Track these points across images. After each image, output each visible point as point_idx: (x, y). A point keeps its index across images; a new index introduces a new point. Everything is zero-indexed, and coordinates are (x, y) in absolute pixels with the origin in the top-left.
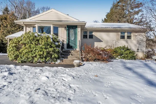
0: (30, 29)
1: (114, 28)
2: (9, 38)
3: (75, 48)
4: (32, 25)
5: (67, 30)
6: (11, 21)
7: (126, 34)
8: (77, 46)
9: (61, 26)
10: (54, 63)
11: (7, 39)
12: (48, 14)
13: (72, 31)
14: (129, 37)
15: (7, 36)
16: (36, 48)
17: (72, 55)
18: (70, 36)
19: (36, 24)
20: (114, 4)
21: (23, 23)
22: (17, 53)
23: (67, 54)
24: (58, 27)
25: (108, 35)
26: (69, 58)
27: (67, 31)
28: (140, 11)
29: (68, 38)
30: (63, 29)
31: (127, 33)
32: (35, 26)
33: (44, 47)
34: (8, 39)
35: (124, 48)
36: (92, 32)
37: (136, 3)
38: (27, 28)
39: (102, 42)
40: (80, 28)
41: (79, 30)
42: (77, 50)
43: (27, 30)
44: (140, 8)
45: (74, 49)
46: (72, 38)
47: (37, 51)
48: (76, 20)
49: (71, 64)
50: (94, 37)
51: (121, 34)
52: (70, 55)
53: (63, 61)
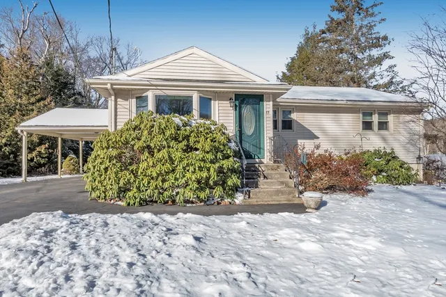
0: (127, 103)
1: (349, 103)
2: (25, 131)
3: (259, 158)
4: (133, 92)
5: (236, 105)
6: (16, 76)
7: (375, 119)
8: (264, 150)
9: (220, 96)
10: (230, 203)
11: (22, 131)
12: (182, 61)
13: (247, 111)
14: (383, 126)
15: (21, 124)
16: (190, 161)
17: (265, 177)
18: (245, 124)
19: (149, 89)
20: (308, 34)
21: (112, 85)
22: (126, 176)
23: (253, 175)
24: (211, 99)
25: (337, 121)
26: (262, 187)
27: (236, 110)
28: (386, 56)
29: (238, 128)
30: (226, 104)
31: (379, 114)
32: (144, 95)
33: (210, 156)
34: (25, 133)
35: (377, 153)
36: (290, 112)
37: (374, 36)
38: (118, 100)
39: (318, 138)
40: (271, 103)
41: (268, 107)
42: (265, 162)
43: (118, 106)
44: (385, 49)
45: (257, 160)
46: (249, 130)
47: (191, 169)
48: (259, 81)
49: (278, 203)
50: (294, 126)
51: (365, 117)
52: (260, 177)
53: (251, 194)
